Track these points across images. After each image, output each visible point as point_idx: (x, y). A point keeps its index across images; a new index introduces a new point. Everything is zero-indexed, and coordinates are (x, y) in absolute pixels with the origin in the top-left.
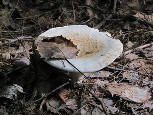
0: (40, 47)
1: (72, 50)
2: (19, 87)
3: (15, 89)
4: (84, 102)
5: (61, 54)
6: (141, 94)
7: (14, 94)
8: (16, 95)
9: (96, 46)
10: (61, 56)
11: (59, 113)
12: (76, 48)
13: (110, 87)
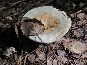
0: (23, 26)
1: (42, 27)
2: (13, 48)
3: (11, 50)
4: (49, 54)
5: (35, 32)
6: (82, 47)
7: (10, 53)
8: (11, 54)
9: (56, 22)
10: (34, 33)
11: (35, 63)
12: (44, 26)
13: (65, 43)
